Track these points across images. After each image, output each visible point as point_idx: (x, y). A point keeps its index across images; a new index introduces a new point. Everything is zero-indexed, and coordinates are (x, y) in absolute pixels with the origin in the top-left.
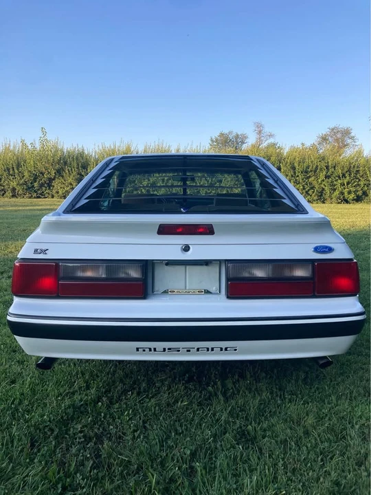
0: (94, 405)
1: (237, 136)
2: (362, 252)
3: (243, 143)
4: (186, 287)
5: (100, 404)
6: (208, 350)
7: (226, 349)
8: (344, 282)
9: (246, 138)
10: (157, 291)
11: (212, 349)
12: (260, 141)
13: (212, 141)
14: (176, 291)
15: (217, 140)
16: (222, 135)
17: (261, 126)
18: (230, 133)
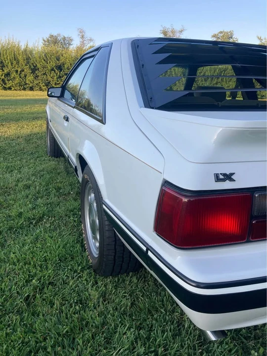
1: (64, 39)
3: (70, 44)
9: (72, 40)
12: (83, 44)
13: (44, 40)
15: (48, 40)
16: (52, 36)
17: (83, 32)
18: (59, 35)
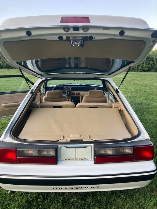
0: (37, 200)
2: (150, 102)
4: (75, 157)
5: (39, 200)
6: (86, 188)
7: (94, 187)
8: (148, 154)
10: (62, 159)
11: (88, 188)
14: (71, 159)
